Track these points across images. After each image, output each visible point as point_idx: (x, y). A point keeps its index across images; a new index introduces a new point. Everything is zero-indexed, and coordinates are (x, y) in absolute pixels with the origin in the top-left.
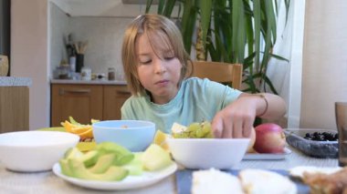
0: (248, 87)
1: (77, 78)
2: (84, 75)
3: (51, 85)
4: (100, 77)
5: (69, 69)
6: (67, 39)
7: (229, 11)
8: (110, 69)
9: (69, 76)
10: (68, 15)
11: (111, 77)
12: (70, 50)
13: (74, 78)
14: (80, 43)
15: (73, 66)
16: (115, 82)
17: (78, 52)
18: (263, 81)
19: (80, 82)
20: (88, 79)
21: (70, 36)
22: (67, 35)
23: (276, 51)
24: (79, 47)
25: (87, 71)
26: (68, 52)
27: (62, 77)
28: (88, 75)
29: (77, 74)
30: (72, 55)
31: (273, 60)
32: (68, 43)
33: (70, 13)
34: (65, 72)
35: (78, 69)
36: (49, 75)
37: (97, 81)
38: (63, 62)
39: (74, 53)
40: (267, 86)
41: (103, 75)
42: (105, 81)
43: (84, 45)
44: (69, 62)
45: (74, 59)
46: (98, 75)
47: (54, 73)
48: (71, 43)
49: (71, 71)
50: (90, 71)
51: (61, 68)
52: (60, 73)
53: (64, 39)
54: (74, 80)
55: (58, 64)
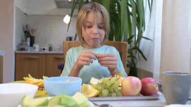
0: (129, 55)
1: (31, 50)
2: (35, 48)
3: (16, 54)
4: (44, 49)
5: (26, 44)
6: (25, 27)
7: (117, 12)
8: (50, 45)
9: (26, 48)
10: (25, 14)
11: (50, 49)
12: (27, 34)
13: (29, 50)
14: (32, 30)
15: (29, 43)
16: (53, 52)
17: (31, 35)
18: (138, 52)
19: (32, 52)
20: (37, 50)
21: (27, 26)
22: (25, 25)
23: (144, 34)
24: (32, 32)
25: (37, 46)
26: (25, 35)
27: (22, 49)
28: (37, 48)
29: (31, 48)
30: (28, 37)
31: (143, 40)
32: (25, 30)
33: (27, 13)
34: (23, 46)
35: (31, 45)
36: (14, 48)
37: (42, 52)
38: (22, 41)
39: (29, 35)
40: (140, 54)
41: (46, 48)
42: (47, 51)
43: (35, 31)
44: (26, 41)
45: (29, 39)
46: (43, 48)
47: (17, 47)
48: (27, 30)
49: (27, 46)
50: (38, 46)
51: (22, 44)
52: (21, 47)
53: (23, 28)
54: (29, 51)
55: (20, 42)
